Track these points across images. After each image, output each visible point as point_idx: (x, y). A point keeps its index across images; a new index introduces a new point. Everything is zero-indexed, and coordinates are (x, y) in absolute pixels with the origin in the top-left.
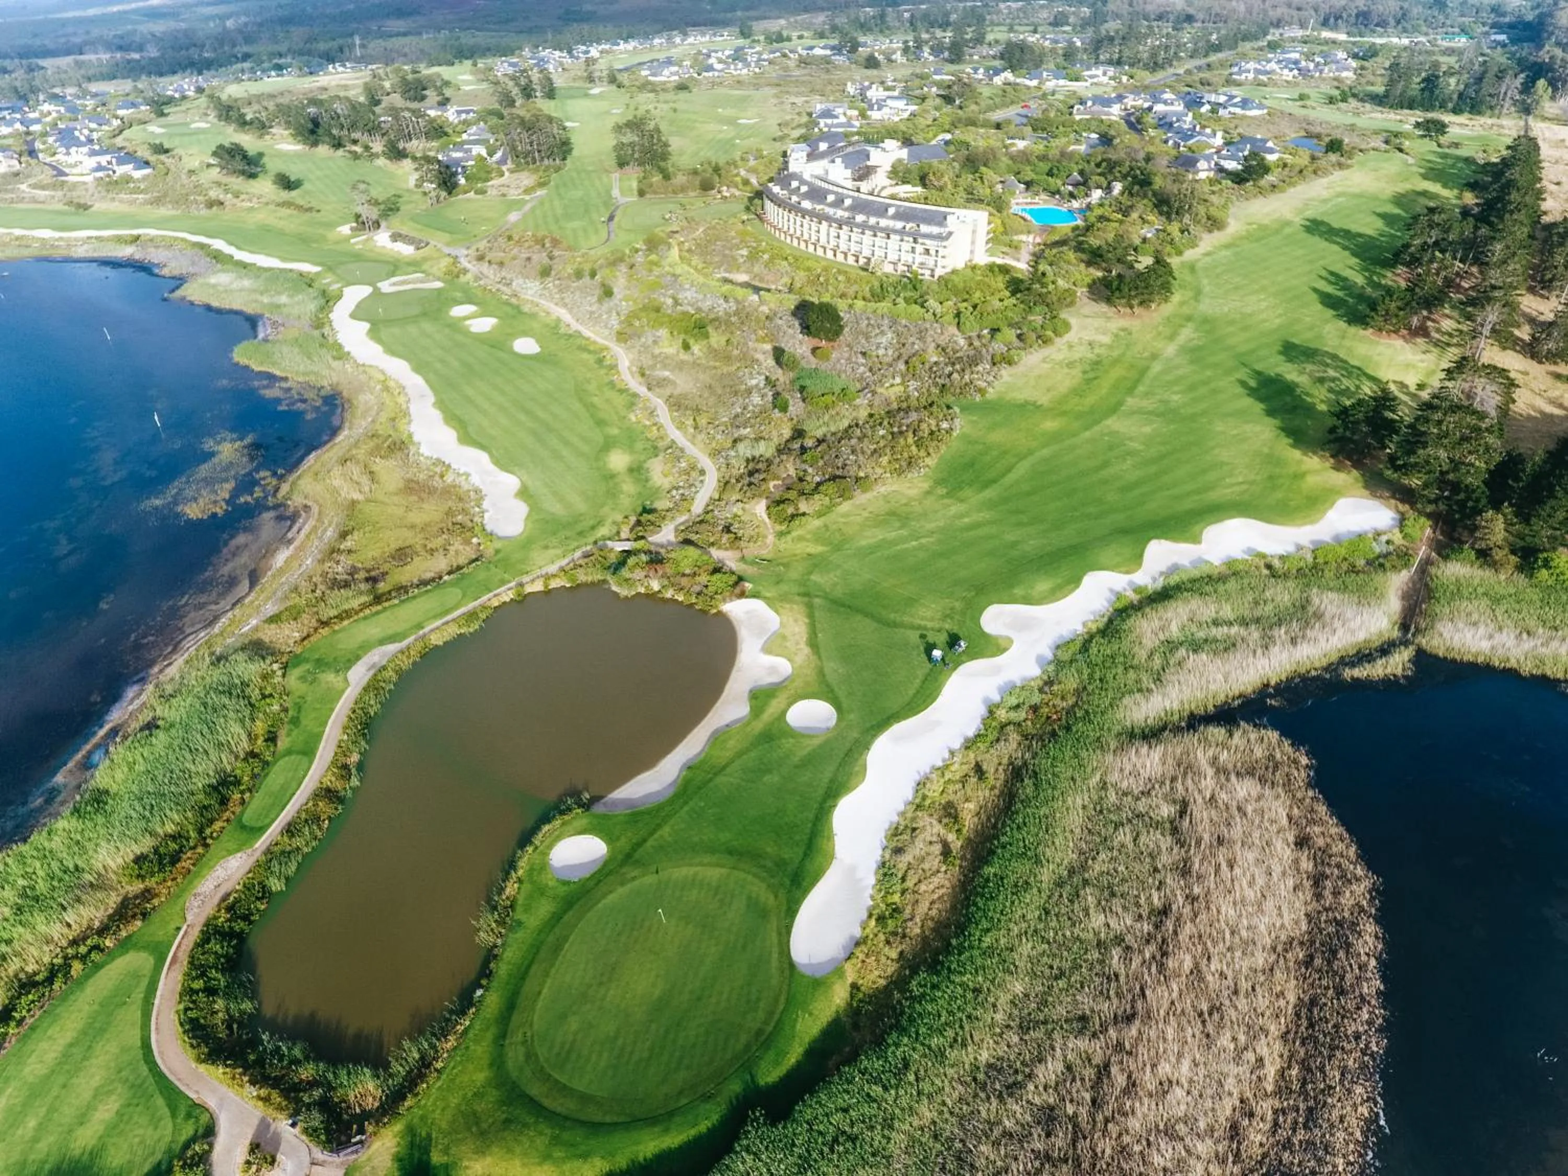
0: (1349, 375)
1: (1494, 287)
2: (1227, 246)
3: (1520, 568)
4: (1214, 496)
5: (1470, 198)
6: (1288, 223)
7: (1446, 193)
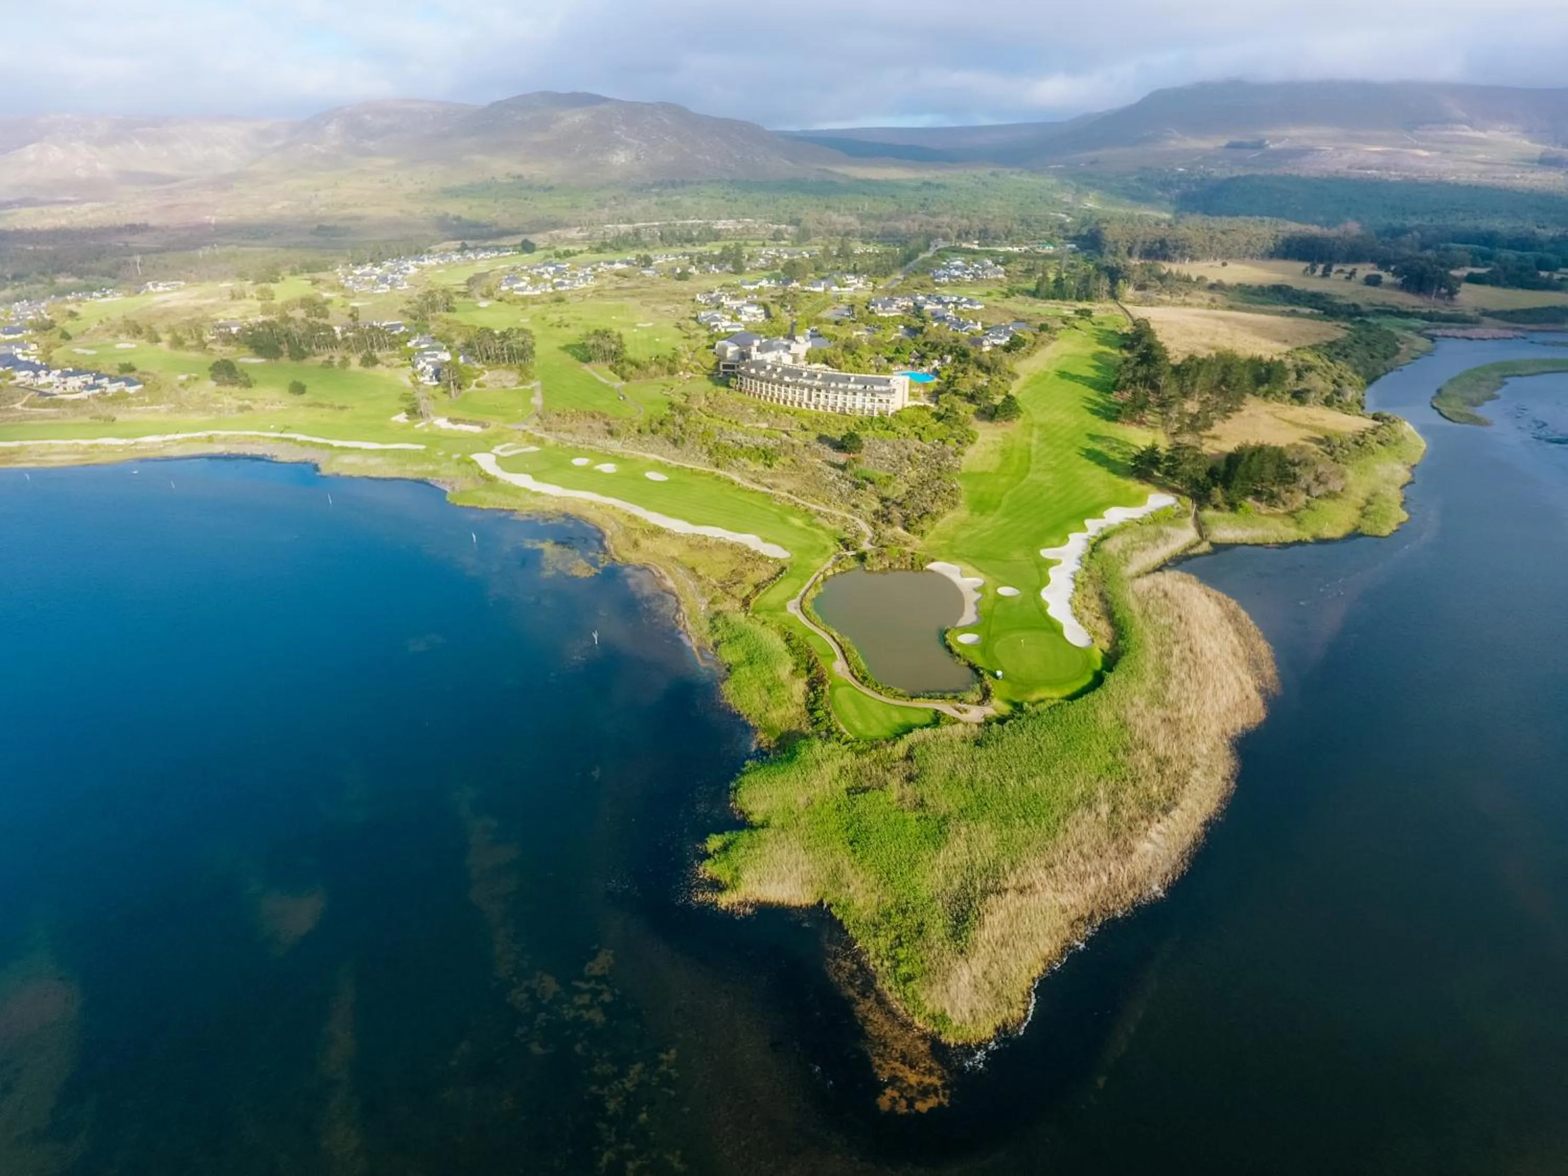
0: (1124, 446)
1: (1170, 397)
2: (1025, 387)
3: (1231, 510)
4: (1097, 500)
5: (1126, 354)
6: (1047, 373)
7: (1113, 352)
